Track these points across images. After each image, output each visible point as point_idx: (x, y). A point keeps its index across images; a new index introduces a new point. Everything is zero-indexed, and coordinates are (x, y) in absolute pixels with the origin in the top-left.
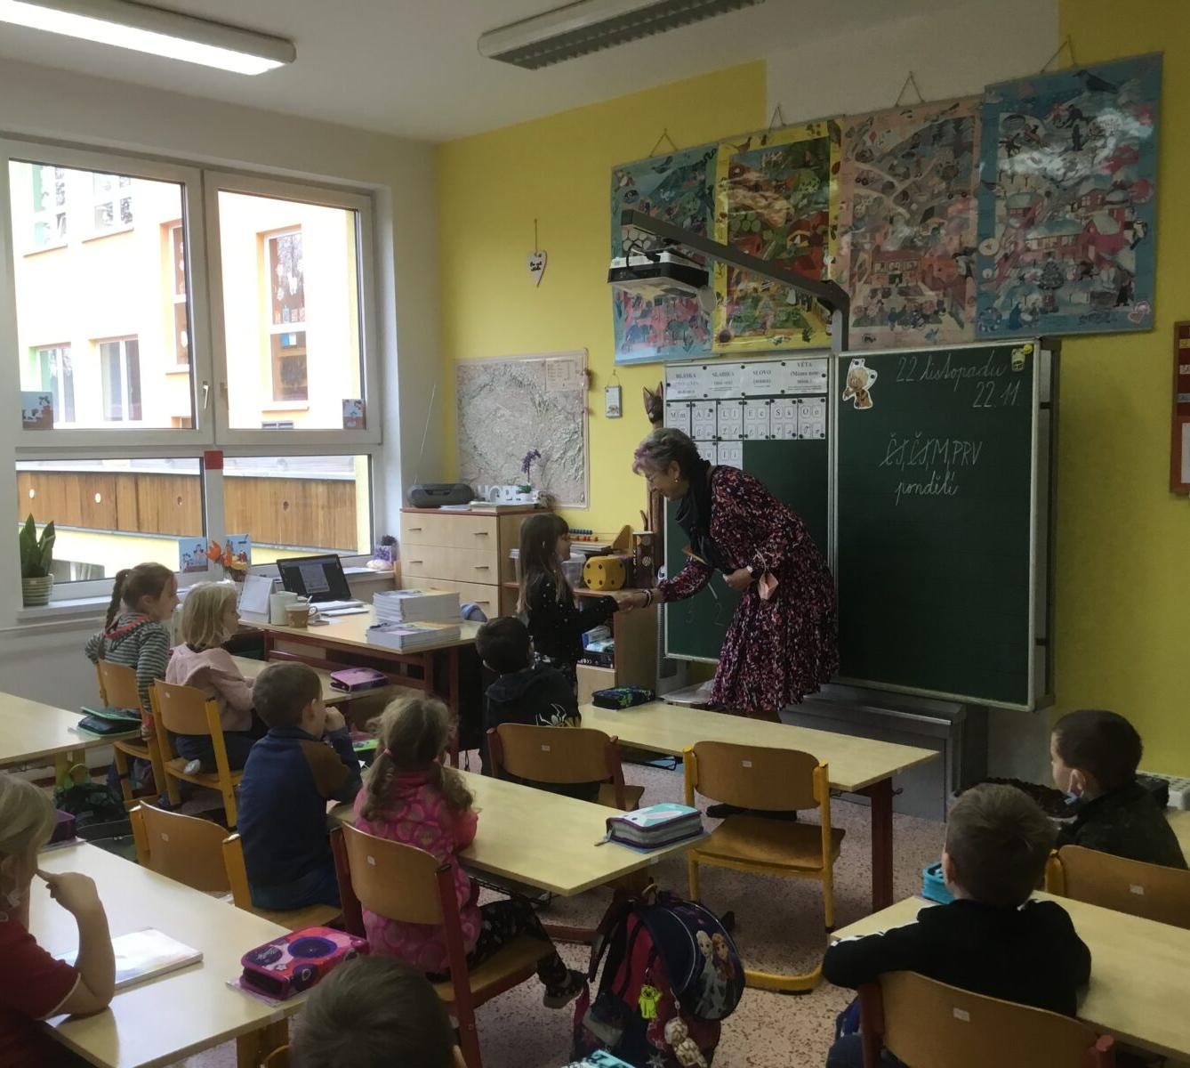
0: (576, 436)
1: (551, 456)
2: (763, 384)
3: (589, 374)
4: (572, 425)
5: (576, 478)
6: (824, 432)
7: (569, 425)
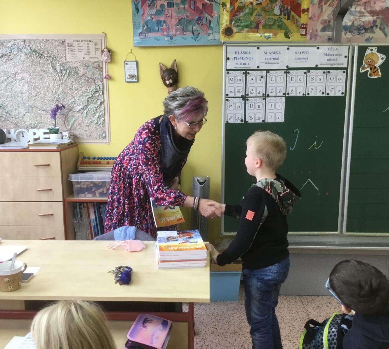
0: (97, 94)
1: (73, 107)
2: (301, 61)
3: (109, 51)
4: (93, 87)
5: (97, 123)
6: (344, 92)
7: (89, 87)
